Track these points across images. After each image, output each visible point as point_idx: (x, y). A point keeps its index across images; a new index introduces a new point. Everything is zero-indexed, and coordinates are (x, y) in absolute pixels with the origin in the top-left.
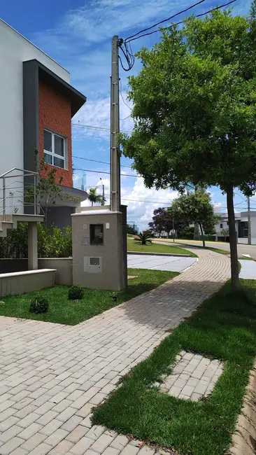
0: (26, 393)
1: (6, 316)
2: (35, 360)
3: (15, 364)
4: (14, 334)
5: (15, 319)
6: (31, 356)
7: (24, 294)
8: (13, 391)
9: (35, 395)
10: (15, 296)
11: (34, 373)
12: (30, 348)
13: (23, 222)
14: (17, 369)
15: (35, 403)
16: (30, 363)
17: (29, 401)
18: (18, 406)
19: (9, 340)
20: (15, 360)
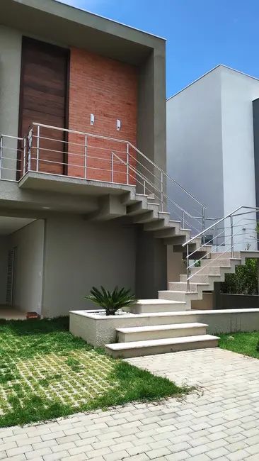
0: (239, 429)
1: (233, 351)
2: (254, 400)
3: (235, 400)
4: (238, 371)
5: (242, 355)
6: (252, 395)
7: (255, 331)
8: (228, 425)
9: (248, 434)
10: (245, 332)
11: (251, 412)
12: (250, 387)
13: (253, 258)
14: (235, 405)
15: (247, 441)
16: (248, 401)
17: (241, 437)
18: (230, 439)
19: (233, 375)
20: (235, 396)
